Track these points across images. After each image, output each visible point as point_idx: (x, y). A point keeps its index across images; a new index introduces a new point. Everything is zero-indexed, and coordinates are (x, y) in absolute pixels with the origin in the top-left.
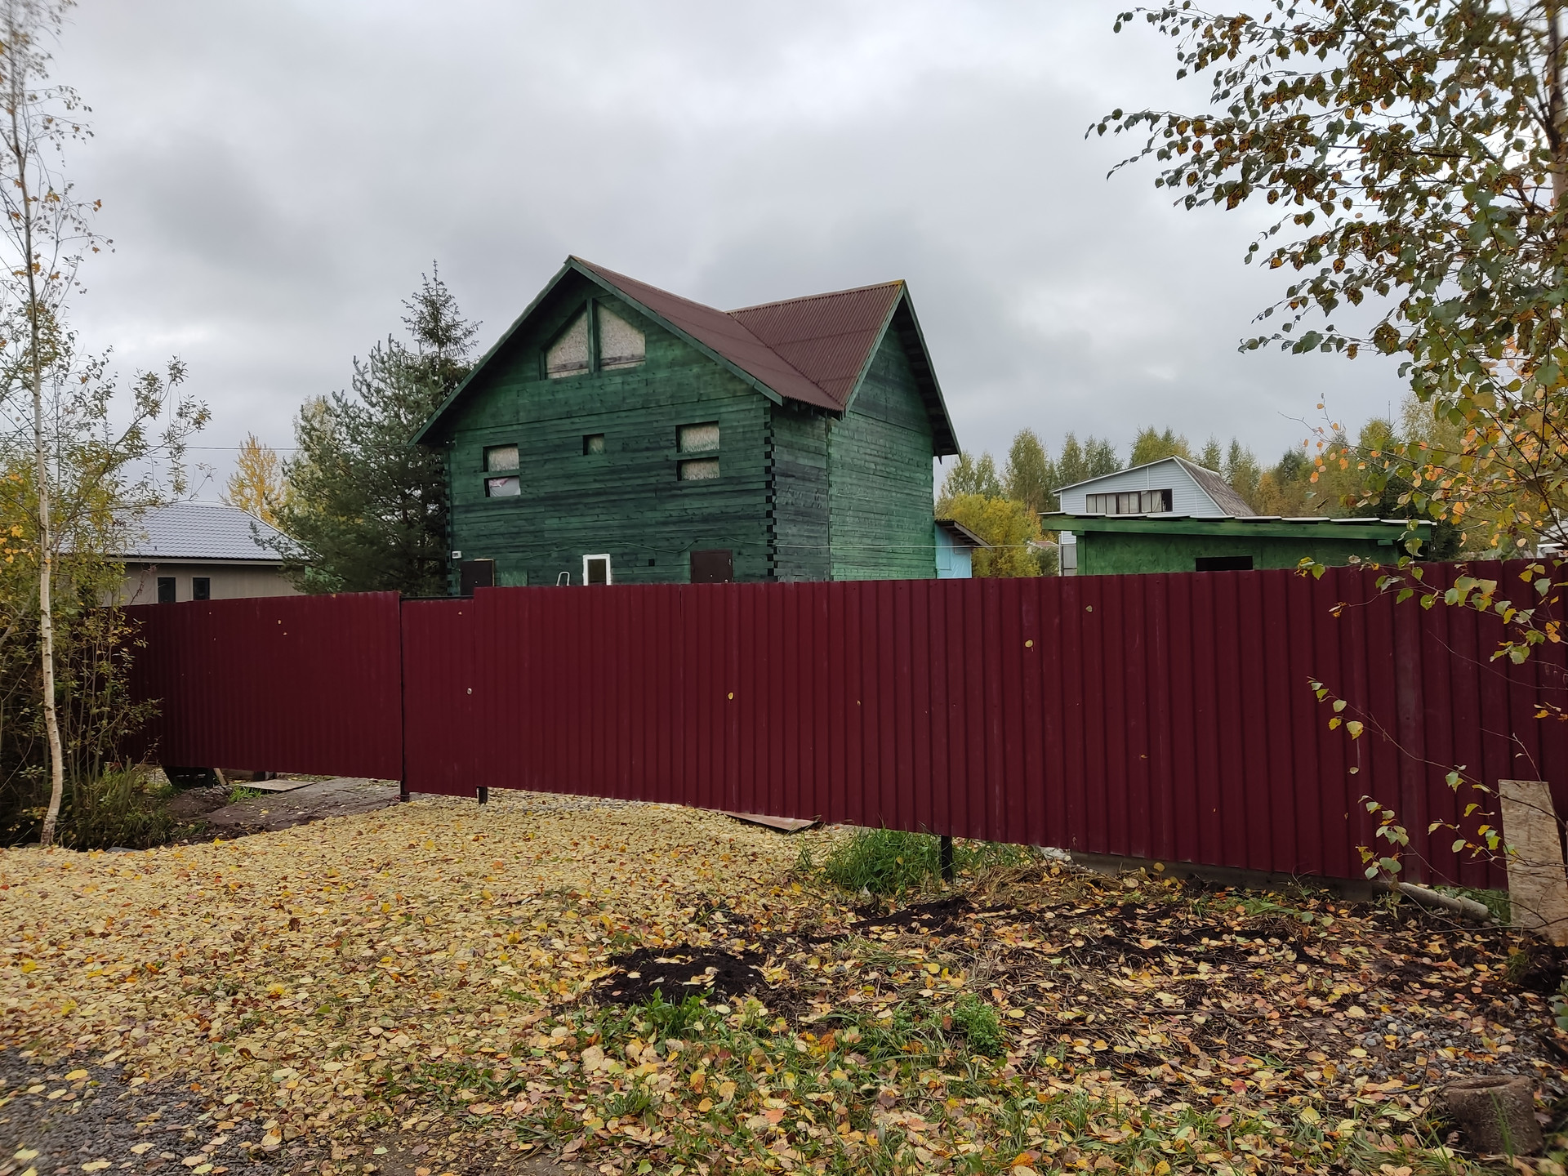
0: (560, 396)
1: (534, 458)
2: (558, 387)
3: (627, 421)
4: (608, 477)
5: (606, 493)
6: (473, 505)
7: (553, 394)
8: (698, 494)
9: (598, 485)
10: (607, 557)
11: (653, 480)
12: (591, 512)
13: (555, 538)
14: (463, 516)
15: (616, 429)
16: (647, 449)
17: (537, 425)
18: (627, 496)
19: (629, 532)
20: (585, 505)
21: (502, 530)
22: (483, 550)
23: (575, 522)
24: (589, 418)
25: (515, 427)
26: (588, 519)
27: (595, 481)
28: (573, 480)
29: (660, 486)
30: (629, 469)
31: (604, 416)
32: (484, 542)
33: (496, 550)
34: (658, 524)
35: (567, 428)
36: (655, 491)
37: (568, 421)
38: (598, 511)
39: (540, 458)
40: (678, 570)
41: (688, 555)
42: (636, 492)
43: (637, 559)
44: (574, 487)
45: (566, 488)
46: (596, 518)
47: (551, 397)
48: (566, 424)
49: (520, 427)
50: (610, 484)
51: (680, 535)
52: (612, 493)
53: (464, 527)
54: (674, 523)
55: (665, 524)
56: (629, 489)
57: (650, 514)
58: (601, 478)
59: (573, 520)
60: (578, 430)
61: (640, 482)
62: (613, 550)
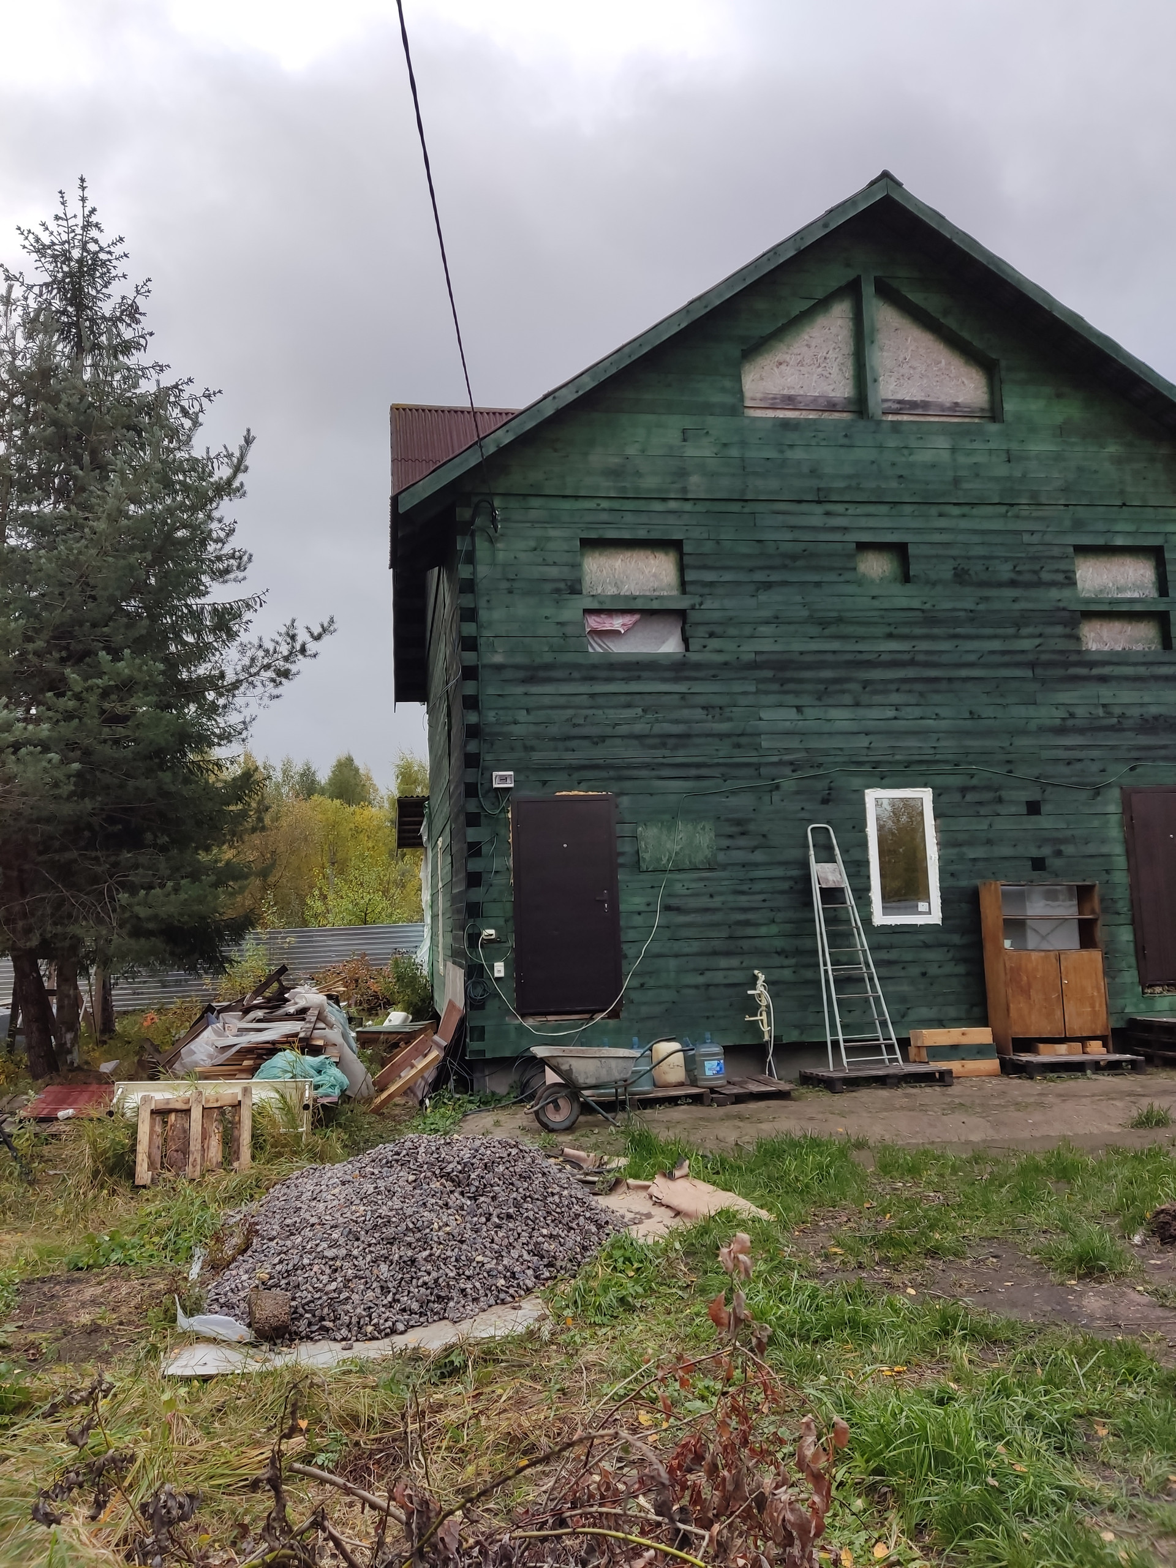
0: (798, 454)
1: (728, 577)
2: (792, 437)
3: (964, 524)
4: (918, 631)
5: (912, 663)
6: (547, 667)
7: (780, 447)
8: (1127, 678)
9: (894, 645)
10: (926, 795)
11: (1026, 644)
12: (878, 699)
13: (788, 750)
14: (520, 689)
15: (937, 538)
16: (1013, 583)
17: (735, 507)
18: (964, 673)
19: (975, 743)
20: (865, 684)
21: (639, 728)
22: (578, 772)
23: (841, 717)
24: (871, 509)
25: (673, 505)
26: (875, 713)
27: (890, 636)
28: (832, 630)
29: (1045, 657)
30: (973, 617)
31: (908, 509)
32: (584, 753)
33: (618, 772)
34: (1042, 730)
35: (817, 521)
36: (1033, 665)
37: (819, 509)
38: (895, 698)
39: (742, 577)
40: (1096, 823)
41: (1116, 793)
42: (986, 666)
43: (1000, 800)
44: (835, 645)
45: (814, 646)
46: (891, 713)
47: (772, 454)
48: (815, 516)
49: (688, 506)
50: (924, 646)
51: (1095, 753)
52: (927, 665)
53: (522, 716)
54: (1082, 731)
55: (1061, 730)
56: (972, 658)
57: (1022, 711)
58: (905, 630)
59: (834, 713)
60: (845, 529)
61: (996, 645)
62: (939, 780)
